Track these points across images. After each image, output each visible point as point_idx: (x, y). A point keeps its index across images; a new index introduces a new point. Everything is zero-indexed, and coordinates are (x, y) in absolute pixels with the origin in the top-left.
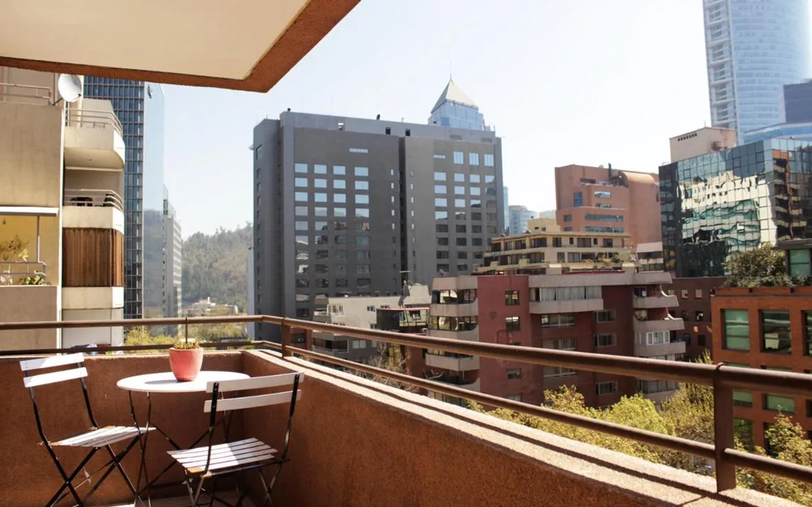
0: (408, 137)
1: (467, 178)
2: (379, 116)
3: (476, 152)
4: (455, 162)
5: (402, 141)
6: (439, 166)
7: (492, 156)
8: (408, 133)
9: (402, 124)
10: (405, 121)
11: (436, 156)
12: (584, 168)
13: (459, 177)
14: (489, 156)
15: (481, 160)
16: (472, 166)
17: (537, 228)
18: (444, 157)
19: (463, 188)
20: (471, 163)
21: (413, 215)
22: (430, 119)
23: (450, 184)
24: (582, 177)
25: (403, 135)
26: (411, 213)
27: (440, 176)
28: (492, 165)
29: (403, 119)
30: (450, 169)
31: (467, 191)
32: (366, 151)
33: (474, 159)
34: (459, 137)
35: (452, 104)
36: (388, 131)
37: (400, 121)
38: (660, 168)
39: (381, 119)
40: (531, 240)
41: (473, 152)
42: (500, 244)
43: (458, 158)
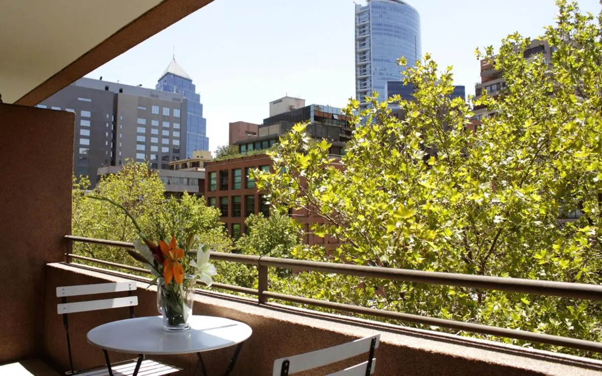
0: (121, 93)
1: (161, 124)
2: (101, 78)
3: (168, 107)
4: (153, 112)
5: (116, 96)
6: (141, 114)
7: (179, 111)
8: (121, 91)
9: (117, 84)
10: (120, 83)
11: (139, 108)
12: (248, 124)
13: (155, 123)
14: (177, 110)
15: (172, 112)
16: (164, 116)
17: (198, 157)
18: (145, 109)
19: (157, 130)
20: (164, 114)
21: (121, 145)
22: (157, 86)
23: (148, 127)
24: (247, 130)
25: (117, 92)
26: (119, 144)
27: (142, 121)
28: (179, 116)
29: (118, 81)
30: (149, 117)
31: (160, 132)
32: (90, 100)
33: (166, 112)
34: (157, 96)
35: (172, 76)
36: (107, 88)
37: (116, 82)
38: (265, 120)
39: (103, 79)
40: (190, 163)
41: (165, 107)
42: (173, 166)
43: (155, 110)
